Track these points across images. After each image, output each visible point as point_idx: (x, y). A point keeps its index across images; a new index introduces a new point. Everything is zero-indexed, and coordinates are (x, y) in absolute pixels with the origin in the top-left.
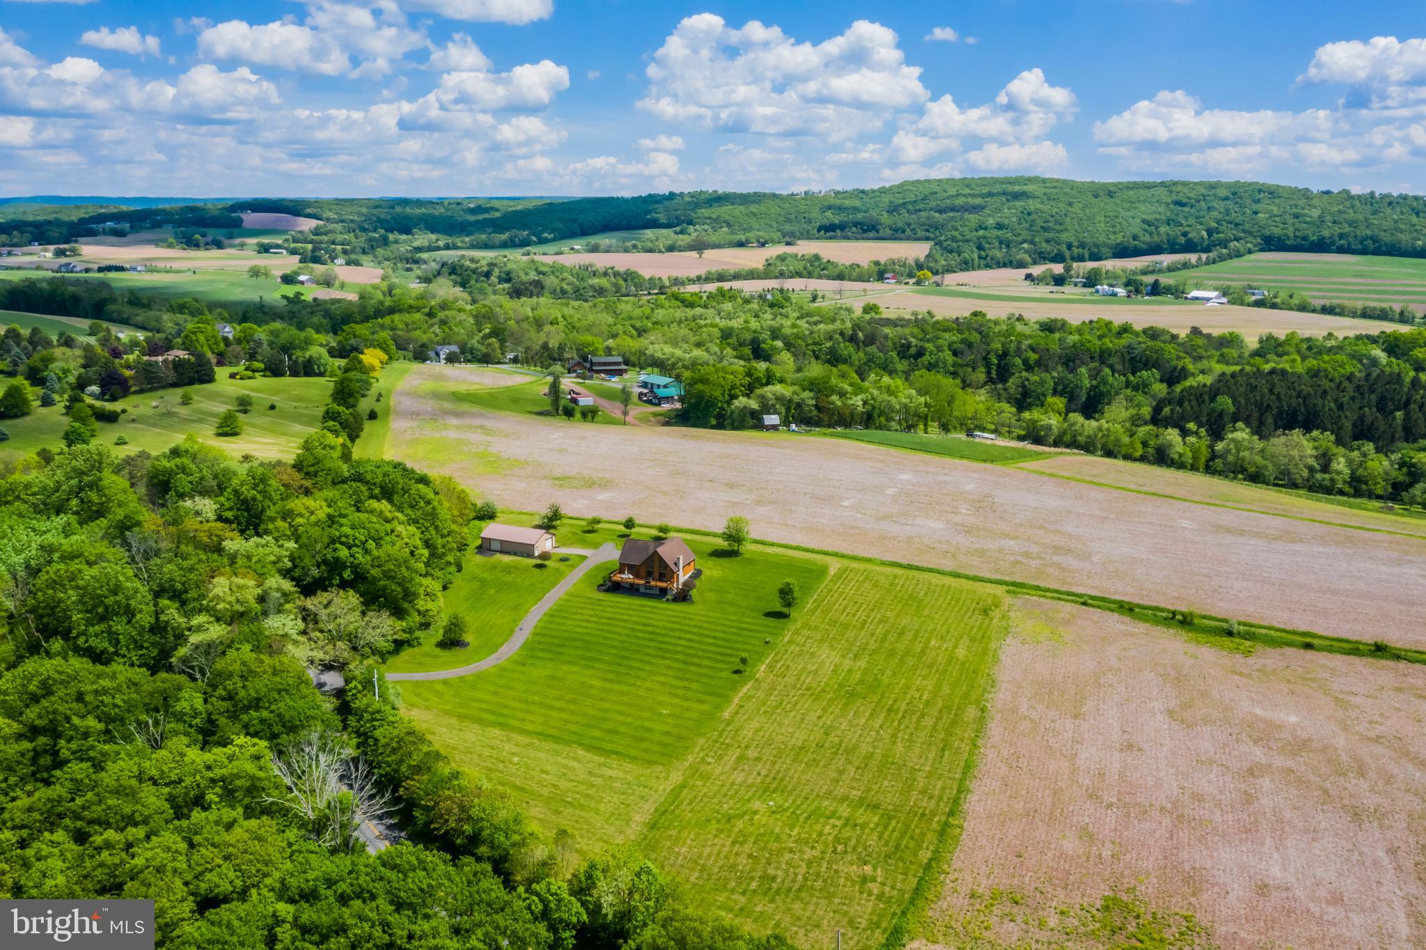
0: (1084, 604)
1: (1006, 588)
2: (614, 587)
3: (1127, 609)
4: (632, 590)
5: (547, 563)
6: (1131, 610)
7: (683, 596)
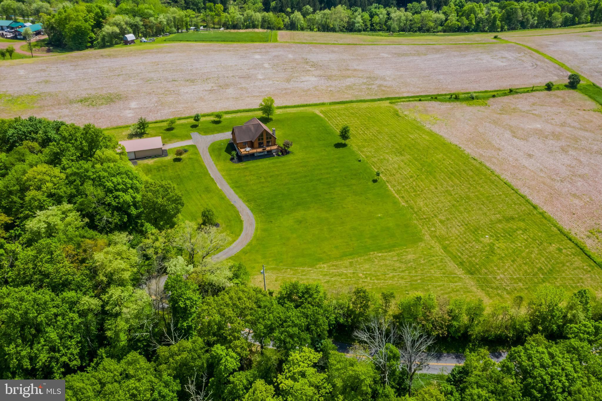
0: (420, 100)
1: (388, 101)
2: (241, 158)
3: (435, 98)
4: (251, 157)
5: (181, 157)
6: (436, 98)
7: (284, 151)
